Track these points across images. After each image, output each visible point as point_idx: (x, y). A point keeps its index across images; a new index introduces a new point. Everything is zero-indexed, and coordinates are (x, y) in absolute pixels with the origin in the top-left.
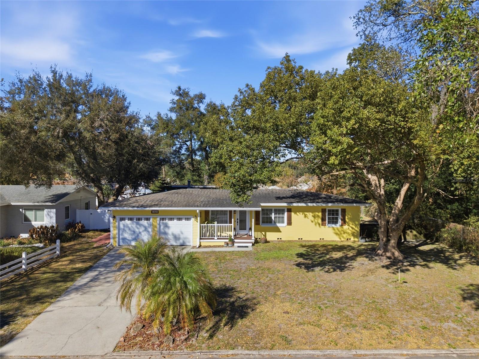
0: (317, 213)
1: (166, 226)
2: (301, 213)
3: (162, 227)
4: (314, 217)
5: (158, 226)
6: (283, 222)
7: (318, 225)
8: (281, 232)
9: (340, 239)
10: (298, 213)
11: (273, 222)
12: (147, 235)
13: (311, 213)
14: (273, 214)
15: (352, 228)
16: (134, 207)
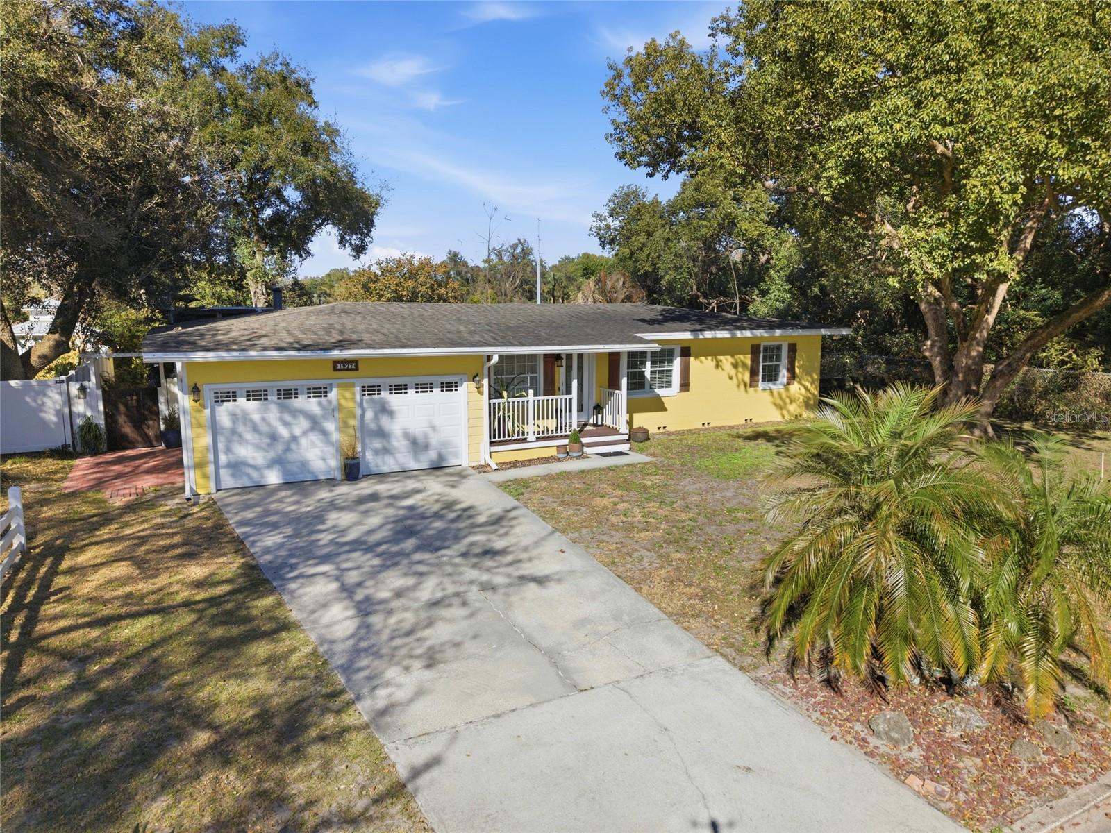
0: (742, 357)
1: (384, 409)
2: (710, 358)
3: (369, 415)
4: (735, 366)
5: (358, 412)
6: (669, 385)
7: (742, 387)
8: (665, 409)
9: (783, 416)
10: (703, 358)
11: (647, 386)
12: (319, 443)
13: (729, 357)
14: (648, 364)
15: (806, 388)
16: (265, 349)
